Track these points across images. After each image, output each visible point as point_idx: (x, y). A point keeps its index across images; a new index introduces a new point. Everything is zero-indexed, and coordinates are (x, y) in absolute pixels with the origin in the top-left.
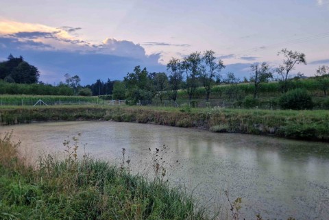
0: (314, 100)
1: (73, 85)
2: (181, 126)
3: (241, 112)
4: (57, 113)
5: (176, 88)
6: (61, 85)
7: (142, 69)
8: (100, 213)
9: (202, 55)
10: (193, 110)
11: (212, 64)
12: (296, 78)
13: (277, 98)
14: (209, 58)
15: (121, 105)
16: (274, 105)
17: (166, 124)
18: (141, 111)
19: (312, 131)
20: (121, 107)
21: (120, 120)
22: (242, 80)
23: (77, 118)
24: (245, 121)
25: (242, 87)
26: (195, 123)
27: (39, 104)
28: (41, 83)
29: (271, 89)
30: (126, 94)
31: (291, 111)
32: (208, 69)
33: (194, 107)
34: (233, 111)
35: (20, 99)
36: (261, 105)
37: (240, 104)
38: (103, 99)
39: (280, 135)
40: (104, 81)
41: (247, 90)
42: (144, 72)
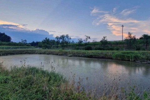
0: (92, 48)
1: (24, 43)
2: (60, 55)
3: (76, 51)
4: (18, 52)
5: (58, 44)
6: (20, 43)
7: (48, 38)
8: (33, 83)
9: (65, 35)
10: (63, 51)
11: (68, 38)
12: (88, 42)
13: (84, 47)
14: (67, 36)
15: (41, 49)
16: (83, 49)
17: (55, 55)
18: (47, 51)
19: (92, 55)
20: (41, 50)
21: (41, 54)
22: (76, 42)
23: (25, 53)
24: (76, 53)
25: (76, 44)
26: (63, 54)
27: (11, 49)
28: (12, 42)
29: (83, 45)
30: (43, 46)
31: (87, 51)
32: (67, 39)
33: (63, 49)
34: (73, 51)
35: (3, 47)
36: (80, 49)
37: (75, 49)
38: (35, 47)
39: (85, 57)
40: (35, 42)
41: (77, 45)
42: (49, 39)
